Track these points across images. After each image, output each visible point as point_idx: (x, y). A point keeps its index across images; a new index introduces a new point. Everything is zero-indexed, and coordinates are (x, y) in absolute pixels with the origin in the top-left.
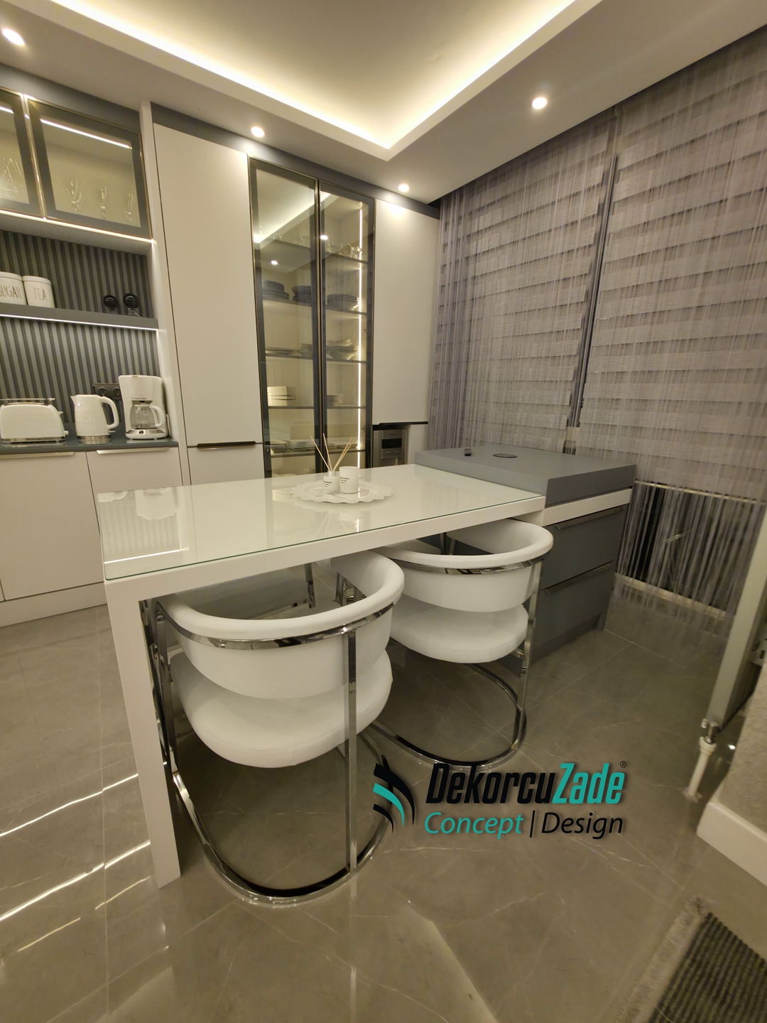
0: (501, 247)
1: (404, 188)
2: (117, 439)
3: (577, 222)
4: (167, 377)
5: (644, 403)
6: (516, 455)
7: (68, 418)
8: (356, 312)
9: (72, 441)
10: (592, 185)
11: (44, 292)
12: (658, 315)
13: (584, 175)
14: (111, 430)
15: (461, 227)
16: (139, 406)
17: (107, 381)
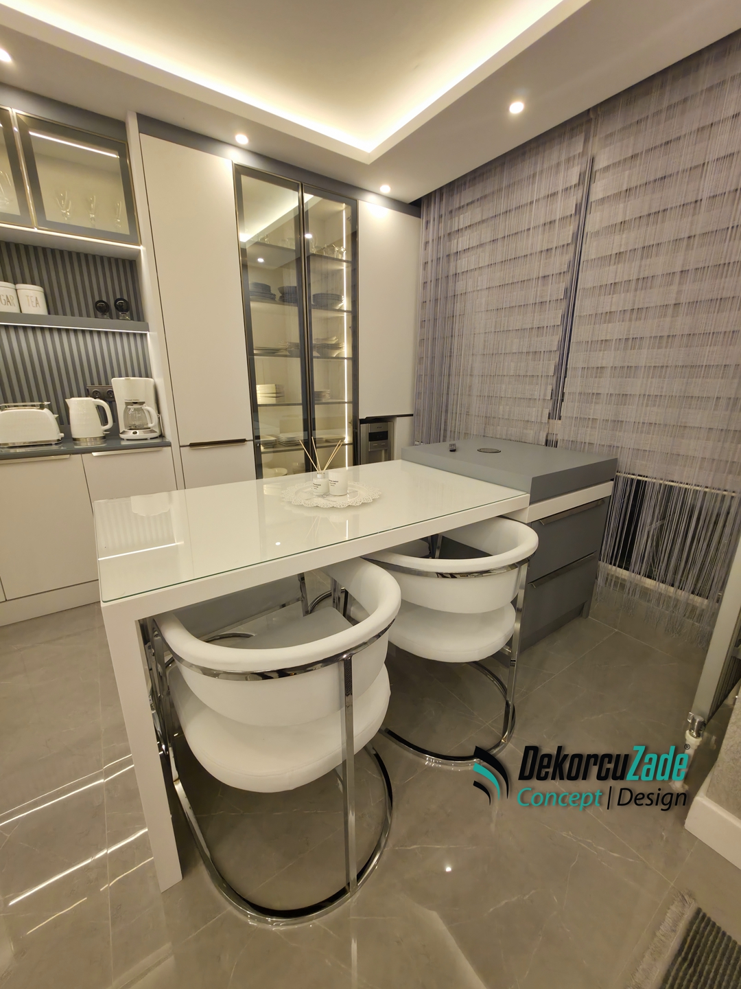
0: (481, 245)
1: (386, 189)
2: (111, 439)
3: (555, 221)
4: (158, 378)
5: (624, 398)
6: (499, 449)
7: (64, 421)
8: (341, 311)
9: (67, 444)
10: (568, 185)
11: (37, 300)
12: (638, 312)
13: (562, 175)
14: (106, 431)
15: (442, 225)
16: (132, 408)
17: (100, 383)
